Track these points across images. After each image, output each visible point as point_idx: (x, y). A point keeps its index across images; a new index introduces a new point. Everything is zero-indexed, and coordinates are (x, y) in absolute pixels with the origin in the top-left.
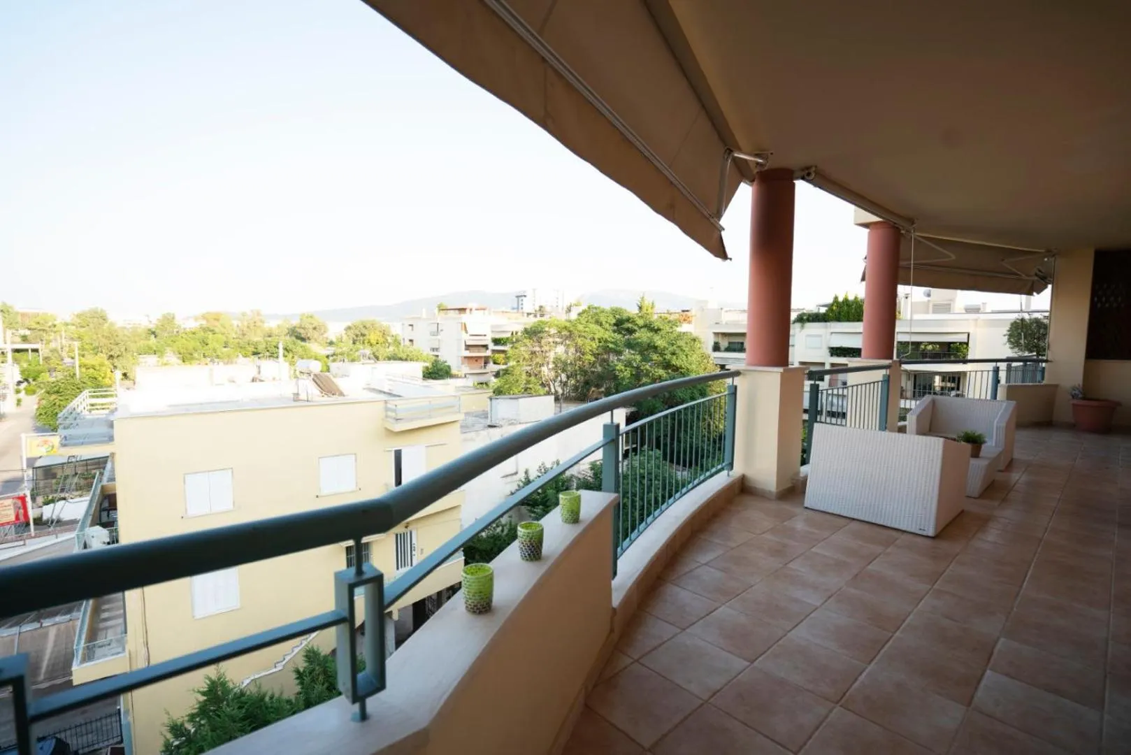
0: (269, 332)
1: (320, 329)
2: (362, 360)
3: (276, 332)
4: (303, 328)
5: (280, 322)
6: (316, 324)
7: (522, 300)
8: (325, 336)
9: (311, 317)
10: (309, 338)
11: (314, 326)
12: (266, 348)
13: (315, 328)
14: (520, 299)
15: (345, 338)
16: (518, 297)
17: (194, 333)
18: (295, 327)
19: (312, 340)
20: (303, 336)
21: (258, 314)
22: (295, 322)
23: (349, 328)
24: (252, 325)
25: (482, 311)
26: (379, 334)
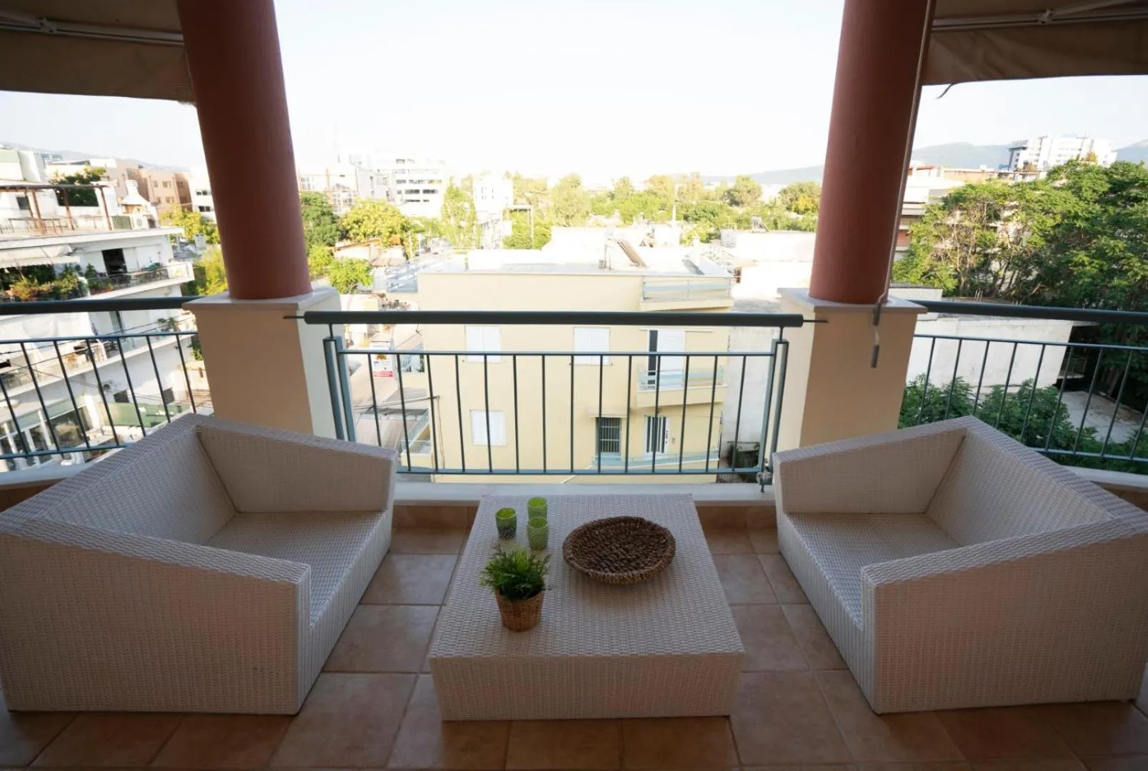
0: (706, 194)
1: (755, 193)
2: (753, 228)
3: (713, 195)
4: (737, 191)
5: (718, 184)
6: (750, 187)
7: (1018, 154)
8: (759, 199)
9: (747, 179)
10: (742, 203)
11: (749, 189)
12: (695, 211)
13: (749, 192)
14: (1016, 152)
15: (779, 203)
16: (1013, 150)
17: (641, 196)
18: (730, 190)
19: (746, 205)
20: (737, 199)
21: (698, 177)
22: (731, 185)
23: (785, 192)
24: (691, 187)
25: (928, 170)
26: (807, 198)
